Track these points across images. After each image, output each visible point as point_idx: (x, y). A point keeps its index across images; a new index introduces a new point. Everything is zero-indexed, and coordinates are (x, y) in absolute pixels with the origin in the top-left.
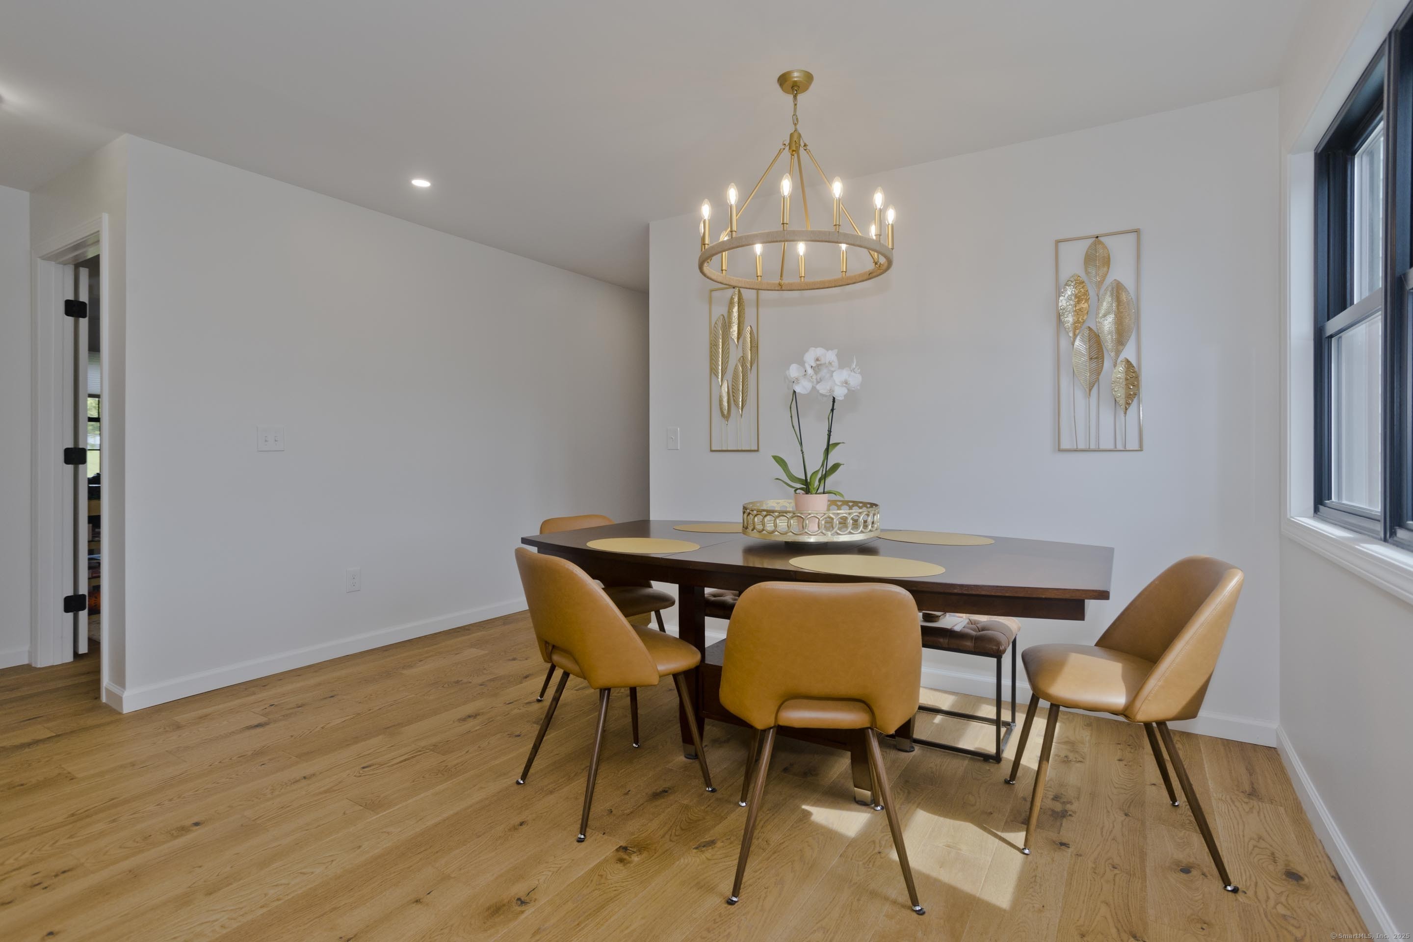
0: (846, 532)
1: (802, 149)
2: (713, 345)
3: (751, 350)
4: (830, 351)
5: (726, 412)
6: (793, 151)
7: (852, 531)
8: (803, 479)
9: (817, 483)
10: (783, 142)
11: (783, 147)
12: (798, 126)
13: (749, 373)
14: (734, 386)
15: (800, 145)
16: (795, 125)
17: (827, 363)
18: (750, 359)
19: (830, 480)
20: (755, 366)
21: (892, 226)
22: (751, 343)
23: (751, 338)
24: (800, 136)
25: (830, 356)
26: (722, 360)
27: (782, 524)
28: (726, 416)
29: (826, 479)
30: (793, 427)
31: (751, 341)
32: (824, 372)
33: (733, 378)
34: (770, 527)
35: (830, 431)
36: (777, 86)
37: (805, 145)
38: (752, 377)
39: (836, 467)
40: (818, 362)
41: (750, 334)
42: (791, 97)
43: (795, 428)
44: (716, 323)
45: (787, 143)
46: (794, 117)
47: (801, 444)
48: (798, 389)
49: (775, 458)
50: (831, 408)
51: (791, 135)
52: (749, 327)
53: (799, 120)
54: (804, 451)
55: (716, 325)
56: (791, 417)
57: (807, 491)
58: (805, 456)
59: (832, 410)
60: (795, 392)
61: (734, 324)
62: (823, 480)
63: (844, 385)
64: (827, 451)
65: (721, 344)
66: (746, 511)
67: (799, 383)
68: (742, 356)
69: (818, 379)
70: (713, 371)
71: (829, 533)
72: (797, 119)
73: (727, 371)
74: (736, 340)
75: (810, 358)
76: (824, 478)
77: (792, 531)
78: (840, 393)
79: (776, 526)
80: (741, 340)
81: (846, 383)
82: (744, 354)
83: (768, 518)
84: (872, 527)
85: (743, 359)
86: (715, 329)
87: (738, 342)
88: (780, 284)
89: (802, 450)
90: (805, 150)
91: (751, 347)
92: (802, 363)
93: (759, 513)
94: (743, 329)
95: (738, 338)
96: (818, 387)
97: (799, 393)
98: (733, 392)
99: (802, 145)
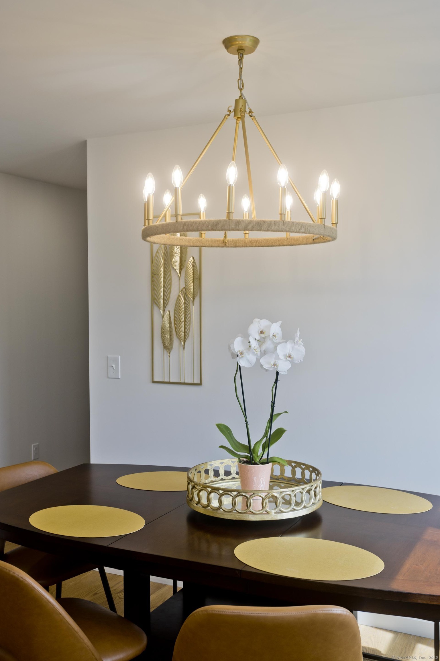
0: (289, 509)
1: (247, 116)
2: (154, 275)
3: (193, 282)
4: (274, 324)
5: (167, 344)
6: (238, 118)
7: (295, 508)
8: (246, 446)
9: (260, 451)
10: (228, 108)
11: (228, 113)
12: (243, 91)
13: (191, 304)
14: (176, 317)
15: (245, 111)
16: (241, 90)
17: (271, 335)
18: (192, 291)
19: (273, 448)
20: (197, 300)
21: (337, 201)
22: (193, 274)
23: (193, 269)
24: (245, 102)
25: (275, 329)
26: (164, 290)
27: (227, 501)
28: (167, 347)
29: (270, 447)
30: (238, 398)
31: (193, 272)
32: (268, 345)
33: (175, 310)
34: (215, 503)
35: (273, 403)
36: (223, 47)
37: (250, 112)
38: (194, 309)
39: (280, 432)
40: (262, 335)
41: (193, 265)
42: (236, 57)
43: (239, 399)
44: (157, 252)
45: (232, 109)
46: (239, 81)
47: (245, 414)
48: (242, 364)
49: (219, 426)
50: (275, 380)
51: (237, 101)
52: (192, 258)
53: (245, 84)
54: (248, 421)
55: (157, 254)
56: (236, 388)
57: (251, 461)
58: (249, 426)
59: (276, 382)
60: (240, 366)
61: (176, 254)
62: (267, 448)
63: (288, 358)
64: (271, 420)
65: (163, 274)
66: (190, 482)
67: (243, 357)
68: (185, 288)
69: (263, 351)
70: (154, 301)
71: (273, 511)
72: (243, 84)
73: (169, 302)
74: (178, 271)
75: (254, 330)
76: (266, 446)
77: (237, 510)
78: (284, 367)
79: (220, 502)
80: (183, 271)
81: (290, 357)
82: (186, 285)
83: (212, 494)
84: (315, 500)
85: (185, 291)
86: (156, 258)
87: (180, 273)
88: (224, 241)
89: (246, 421)
90: (251, 116)
91: (193, 279)
92: (246, 336)
93: (203, 489)
94: (185, 261)
95: (181, 269)
96: (262, 361)
97: (244, 367)
98: (175, 324)
99: (248, 111)
